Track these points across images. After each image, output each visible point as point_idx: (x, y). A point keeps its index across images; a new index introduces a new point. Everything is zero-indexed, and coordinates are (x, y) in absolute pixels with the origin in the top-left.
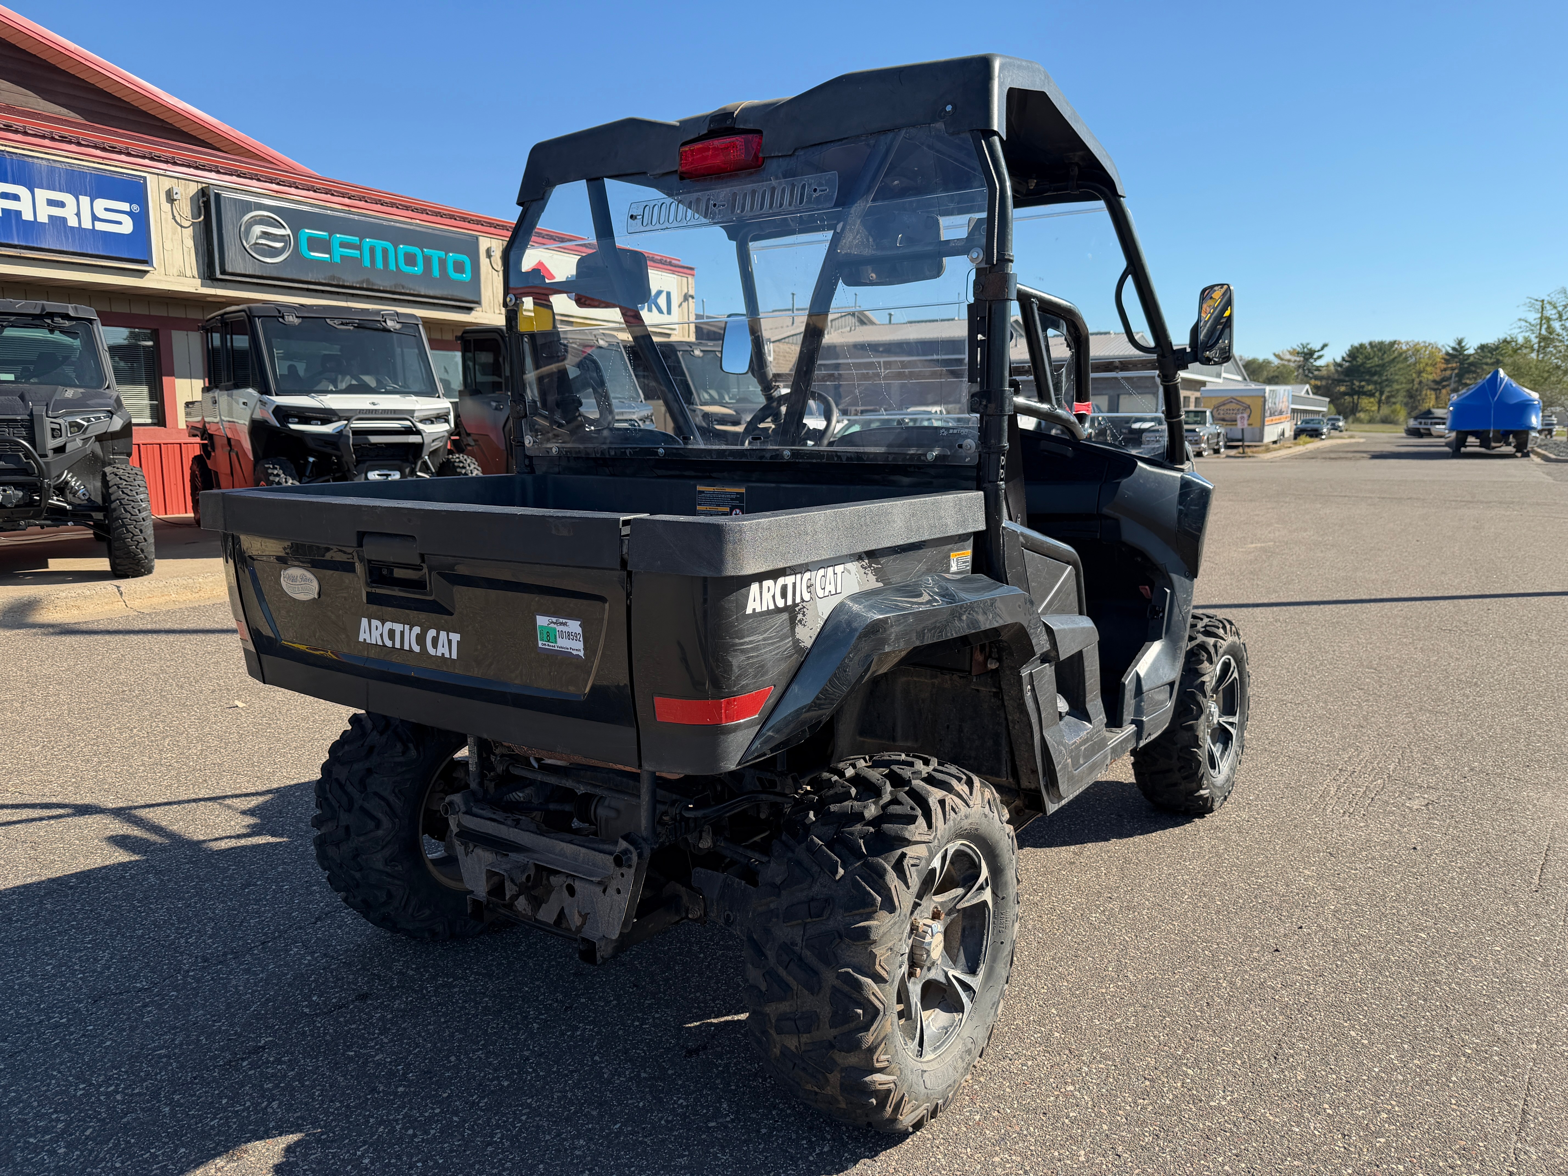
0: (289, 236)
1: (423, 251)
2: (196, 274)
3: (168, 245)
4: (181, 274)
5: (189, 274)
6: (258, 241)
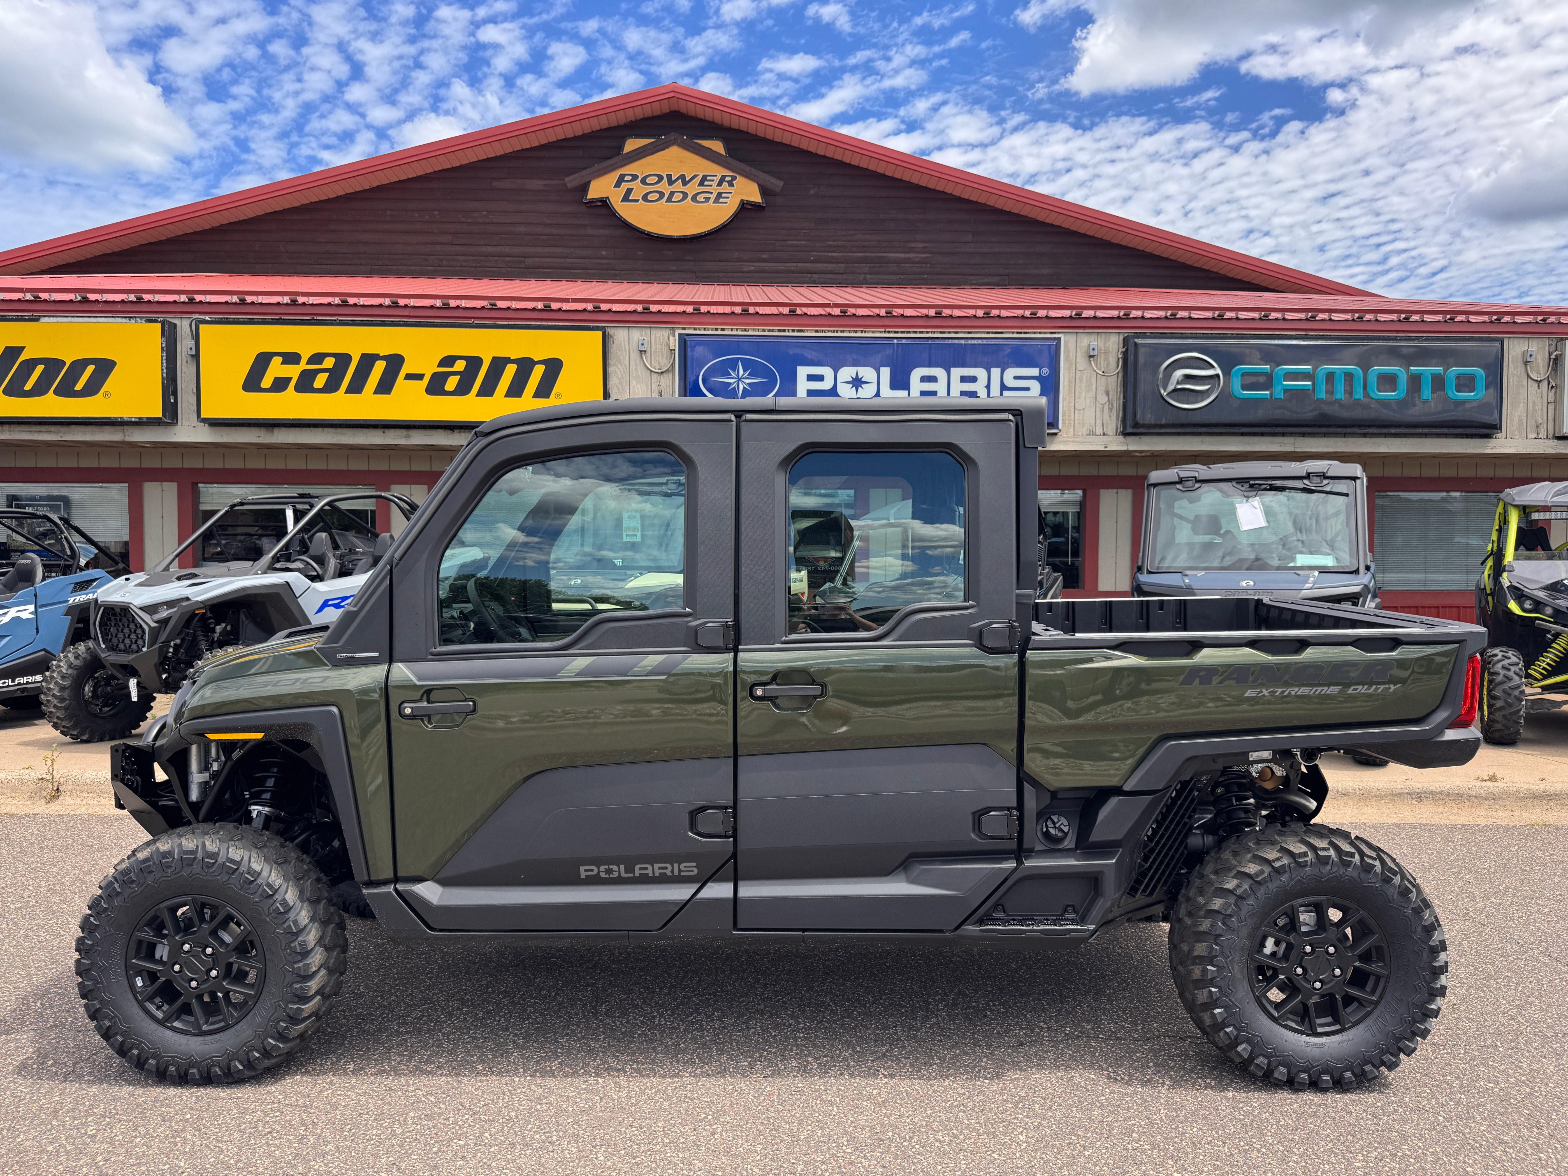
0: (1218, 376)
1: (1408, 370)
2: (1108, 430)
3: (1080, 404)
4: (1091, 433)
5: (1099, 431)
6: (1179, 387)
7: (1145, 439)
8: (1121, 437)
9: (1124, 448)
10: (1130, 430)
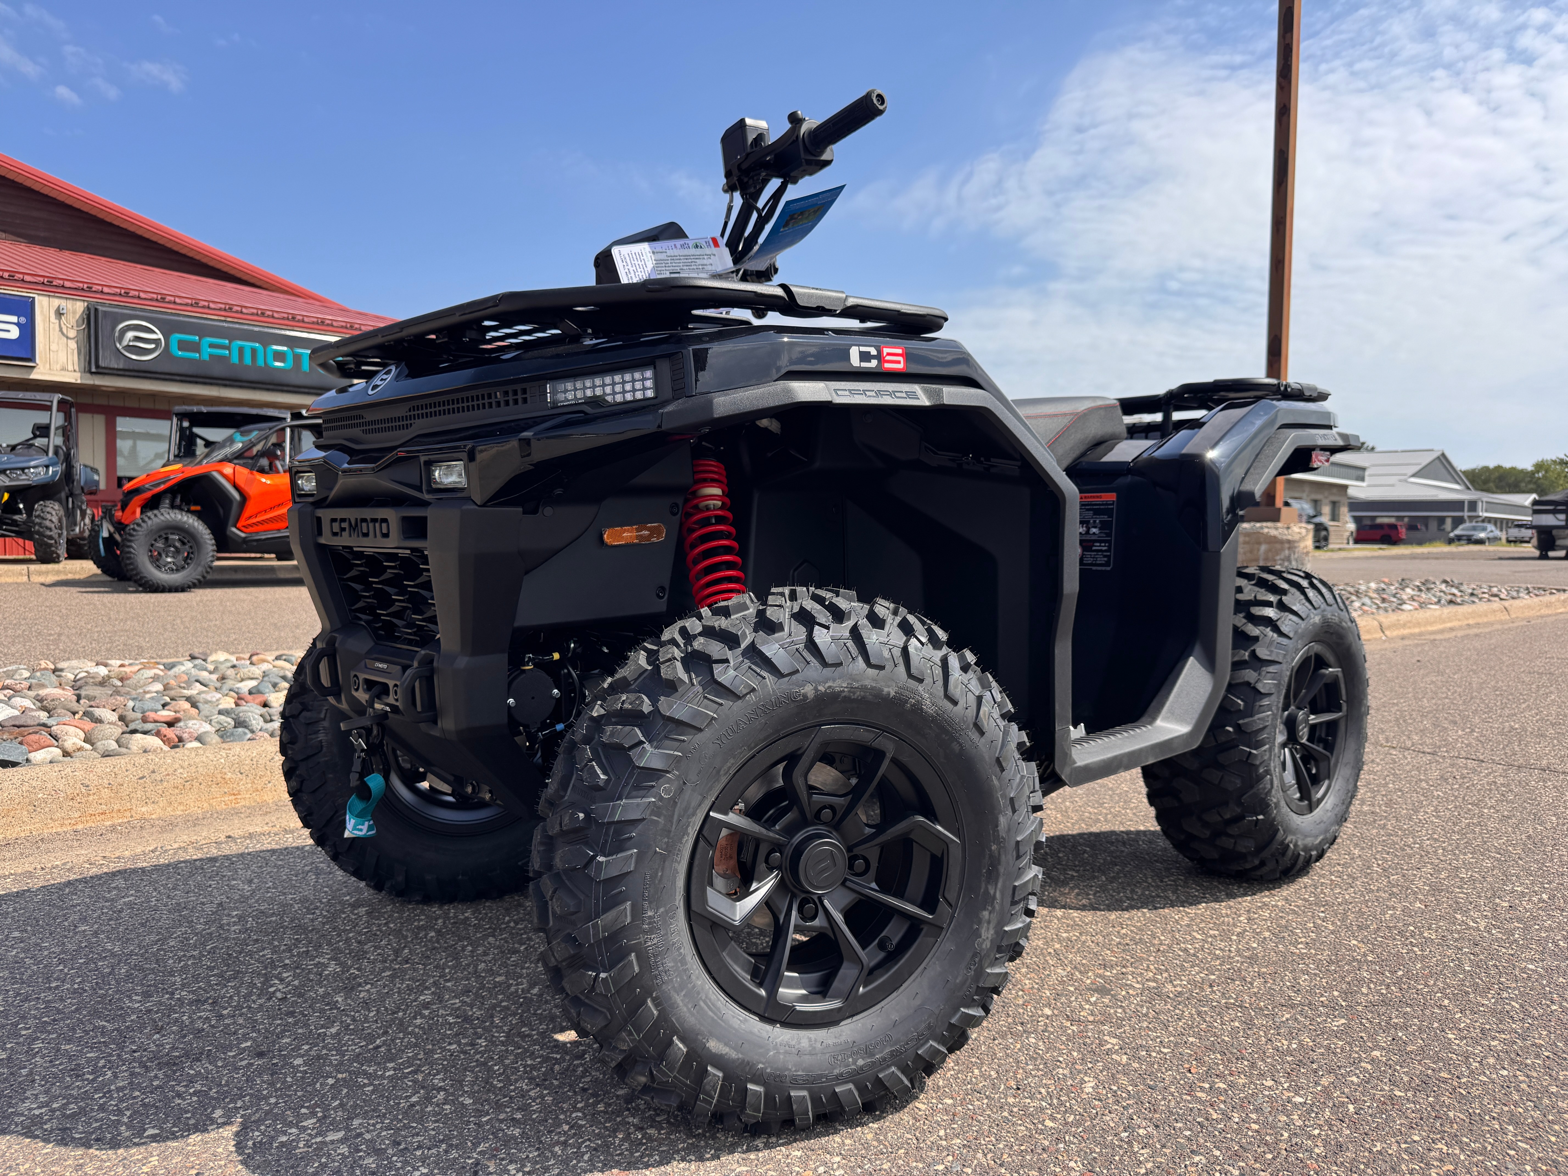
0: (160, 339)
1: (294, 351)
2: (77, 368)
3: (54, 347)
4: (64, 369)
5: (70, 368)
6: (131, 344)
7: (107, 378)
8: (88, 375)
9: (91, 382)
10: (93, 370)
